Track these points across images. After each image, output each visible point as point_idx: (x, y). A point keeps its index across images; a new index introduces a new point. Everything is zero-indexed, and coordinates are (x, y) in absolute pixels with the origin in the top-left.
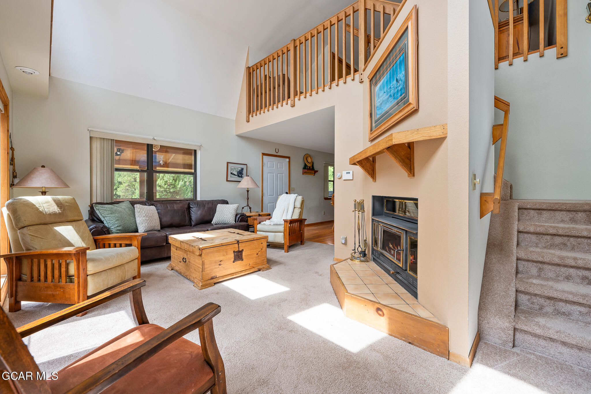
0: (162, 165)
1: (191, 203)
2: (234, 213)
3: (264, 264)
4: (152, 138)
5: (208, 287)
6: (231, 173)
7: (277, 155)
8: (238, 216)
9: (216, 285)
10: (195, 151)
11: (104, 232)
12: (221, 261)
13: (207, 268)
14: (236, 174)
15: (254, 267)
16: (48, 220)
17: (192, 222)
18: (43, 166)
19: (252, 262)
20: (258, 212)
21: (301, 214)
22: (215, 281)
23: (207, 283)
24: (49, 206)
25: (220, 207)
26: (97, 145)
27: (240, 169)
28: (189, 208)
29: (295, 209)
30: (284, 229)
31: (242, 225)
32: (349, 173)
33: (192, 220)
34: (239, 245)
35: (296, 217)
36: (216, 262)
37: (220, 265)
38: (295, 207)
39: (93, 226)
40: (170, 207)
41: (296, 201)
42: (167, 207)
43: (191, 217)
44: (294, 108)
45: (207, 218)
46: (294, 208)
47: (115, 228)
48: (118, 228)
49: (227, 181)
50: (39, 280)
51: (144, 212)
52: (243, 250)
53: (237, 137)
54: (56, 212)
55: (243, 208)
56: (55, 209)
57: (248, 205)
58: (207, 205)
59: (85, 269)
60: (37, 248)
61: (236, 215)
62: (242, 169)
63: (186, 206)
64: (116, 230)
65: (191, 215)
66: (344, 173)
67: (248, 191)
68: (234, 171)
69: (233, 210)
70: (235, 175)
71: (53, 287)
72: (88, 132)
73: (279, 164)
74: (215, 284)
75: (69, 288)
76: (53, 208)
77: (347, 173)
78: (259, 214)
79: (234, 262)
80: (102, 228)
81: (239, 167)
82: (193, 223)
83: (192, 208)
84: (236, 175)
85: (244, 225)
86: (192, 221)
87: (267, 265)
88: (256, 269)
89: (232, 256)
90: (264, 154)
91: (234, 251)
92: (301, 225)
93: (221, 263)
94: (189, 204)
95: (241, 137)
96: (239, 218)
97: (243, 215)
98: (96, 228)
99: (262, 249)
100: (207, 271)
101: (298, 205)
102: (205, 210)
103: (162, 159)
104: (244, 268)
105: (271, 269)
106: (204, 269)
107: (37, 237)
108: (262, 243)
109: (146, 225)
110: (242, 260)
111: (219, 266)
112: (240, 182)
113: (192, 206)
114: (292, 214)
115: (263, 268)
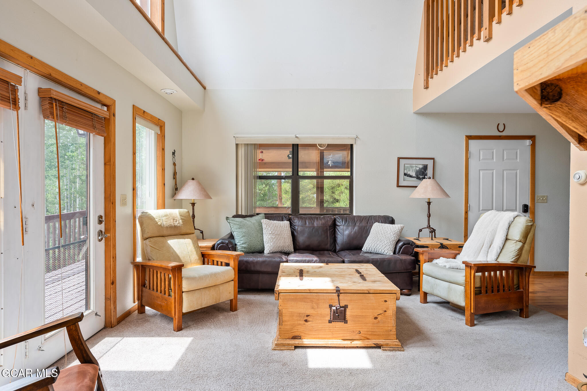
0: (331, 166)
1: (338, 220)
2: (393, 239)
3: (389, 338)
4: (294, 136)
5: (285, 349)
6: (405, 174)
7: (500, 136)
8: (400, 244)
9: (296, 350)
10: (352, 146)
11: (229, 248)
12: (308, 316)
13: (285, 321)
14: (414, 174)
15: (368, 339)
16: (165, 233)
17: (337, 246)
18: (193, 179)
19: (366, 330)
20: (447, 239)
21: (522, 254)
22: (297, 342)
23: (284, 343)
24: (167, 219)
25: (377, 227)
26: (242, 151)
27: (421, 166)
28: (334, 225)
29: (508, 242)
30: (466, 281)
31: (401, 260)
33: (337, 243)
34: (338, 296)
35: (507, 258)
36: (299, 315)
37: (306, 321)
38: (509, 237)
39: (220, 241)
40: (309, 223)
41: (512, 226)
42: (306, 223)
43: (336, 238)
45: (356, 243)
46: (507, 239)
47: (241, 245)
48: (243, 245)
49: (398, 186)
51: (270, 229)
52: (346, 307)
53: (415, 116)
54: (171, 225)
55: (421, 230)
56: (171, 222)
57: (429, 227)
58: (359, 223)
59: (180, 286)
60: (154, 259)
61: (398, 241)
62: (425, 167)
63: (330, 223)
64: (241, 247)
65: (336, 236)
67: (429, 203)
68: (409, 171)
69: (392, 233)
70: (411, 176)
72: (234, 139)
73: (505, 153)
74: (296, 347)
76: (170, 221)
78: (441, 244)
79: (330, 322)
80: (227, 244)
81: (420, 164)
82: (338, 248)
83: (338, 225)
84: (414, 177)
85: (405, 259)
86: (336, 244)
87: (397, 342)
88: (370, 343)
89: (327, 313)
90: (469, 138)
91: (330, 305)
92: (520, 277)
93: (308, 318)
94: (335, 220)
95: (421, 114)
96: (401, 248)
97: (409, 244)
98: (222, 243)
99: (385, 311)
100: (286, 325)
101: (517, 233)
102: (355, 230)
103: (331, 159)
104: (348, 335)
105: (403, 351)
106: (281, 322)
107: (155, 248)
108: (386, 301)
109: (272, 244)
110: (346, 322)
111: (305, 323)
112: (416, 187)
113: (338, 224)
114: (499, 251)
115: (387, 345)
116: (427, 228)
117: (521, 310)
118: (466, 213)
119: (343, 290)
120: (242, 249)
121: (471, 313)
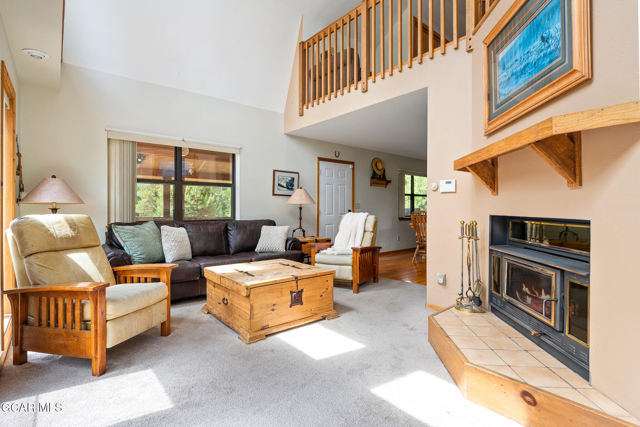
0: (191, 174)
1: (229, 224)
2: (284, 238)
3: (330, 310)
4: (181, 139)
5: (259, 341)
6: (279, 185)
7: (337, 160)
8: (290, 242)
9: (267, 338)
10: (234, 155)
11: (125, 260)
12: (274, 305)
13: (256, 314)
14: (285, 185)
15: (317, 314)
16: (59, 245)
17: (230, 249)
18: (54, 177)
19: (315, 307)
20: (314, 236)
21: (373, 240)
22: (267, 332)
23: (257, 335)
24: (60, 227)
25: (265, 229)
26: (116, 148)
27: (290, 179)
28: (226, 230)
29: (366, 233)
30: (353, 261)
31: (295, 254)
32: (450, 182)
33: (230, 246)
34: (297, 282)
35: (367, 244)
36: (267, 306)
37: (273, 310)
38: (366, 230)
39: (111, 253)
40: (204, 229)
41: (366, 222)
42: (200, 230)
43: (229, 242)
44: (366, 94)
45: (249, 244)
46: (365, 231)
47: (138, 256)
48: (141, 256)
49: (274, 194)
50: (49, 325)
51: (172, 236)
52: (302, 290)
53: (286, 137)
54: (68, 235)
55: (294, 231)
56: (67, 231)
57: (300, 228)
58: (249, 227)
59: (104, 313)
60: (46, 282)
61: (287, 241)
62: (293, 179)
63: (223, 228)
64: (139, 258)
65: (229, 239)
66: (442, 183)
67: (301, 208)
68: (282, 182)
69: (282, 233)
70: (283, 187)
71: (65, 335)
72: (106, 132)
73: (339, 172)
74: (267, 336)
75: (84, 337)
76: (65, 230)
77: (447, 183)
78: (316, 240)
79: (291, 306)
80: (122, 256)
81: (289, 176)
82: (232, 251)
83: (230, 230)
84: (285, 187)
85: (297, 254)
86: (230, 248)
87: (334, 312)
88: (319, 317)
89: (288, 298)
90: (320, 159)
91: (291, 292)
92: (374, 256)
93: (275, 308)
94: (227, 225)
95: (290, 135)
96: (290, 245)
97: (296, 241)
98: (115, 256)
99: (327, 289)
100: (256, 318)
101: (370, 227)
102: (247, 233)
103: (191, 167)
104: (303, 314)
105: (340, 317)
106: (252, 316)
107: (46, 267)
108: (327, 281)
109: (175, 253)
110: (302, 304)
111: (272, 312)
112: (290, 196)
113: (230, 228)
114: (361, 239)
115: (329, 315)
116: (299, 228)
117: (375, 278)
118: (318, 216)
119: (300, 277)
120: (140, 261)
121: (357, 284)
